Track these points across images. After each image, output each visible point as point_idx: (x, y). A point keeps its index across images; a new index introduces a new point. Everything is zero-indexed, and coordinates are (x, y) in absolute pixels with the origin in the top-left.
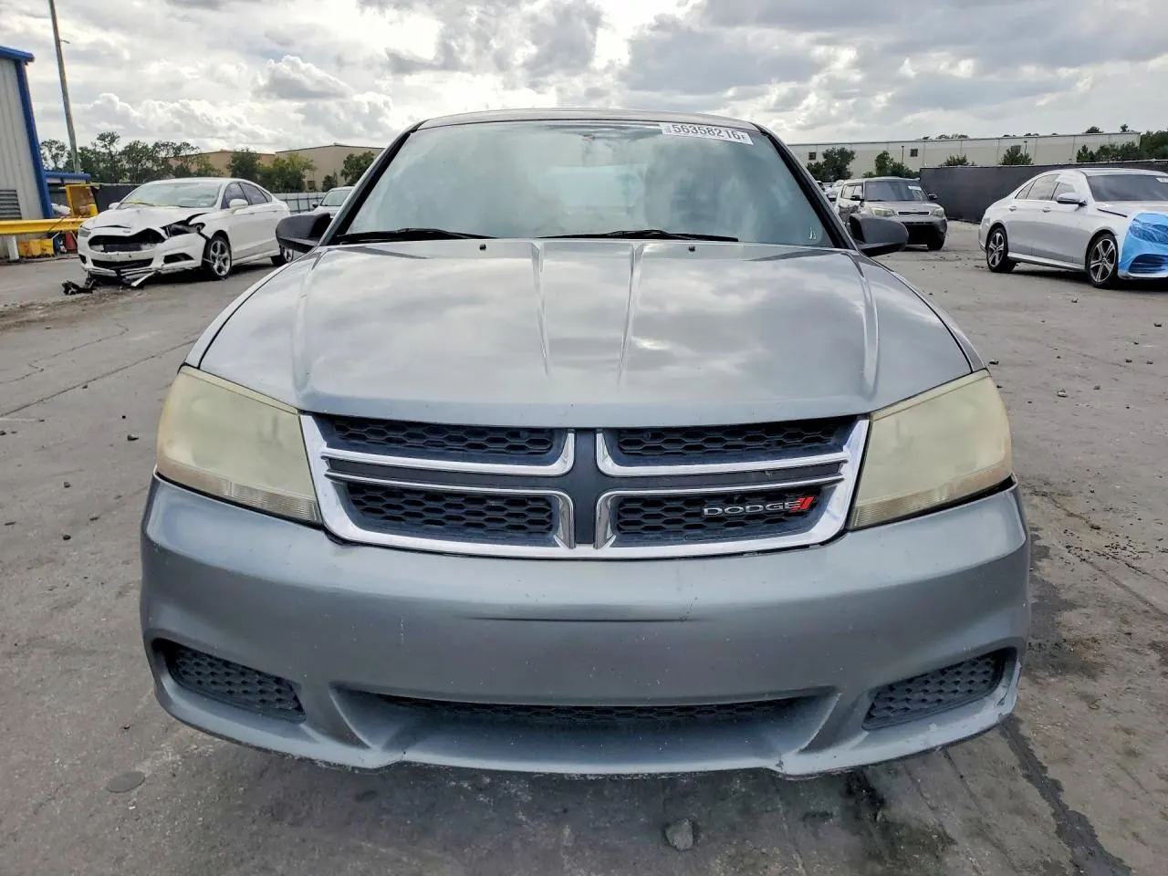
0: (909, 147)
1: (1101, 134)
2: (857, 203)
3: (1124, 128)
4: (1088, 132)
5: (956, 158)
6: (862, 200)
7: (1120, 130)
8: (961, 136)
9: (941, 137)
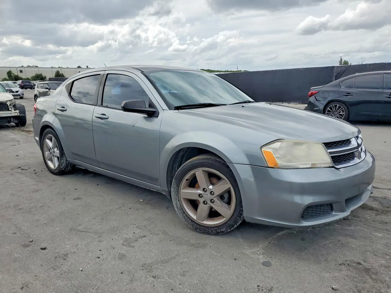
0: (19, 69)
1: (82, 68)
2: (48, 90)
3: (87, 67)
4: (78, 67)
5: (38, 74)
6: (49, 89)
7: (86, 67)
8: (36, 66)
9: (28, 66)
